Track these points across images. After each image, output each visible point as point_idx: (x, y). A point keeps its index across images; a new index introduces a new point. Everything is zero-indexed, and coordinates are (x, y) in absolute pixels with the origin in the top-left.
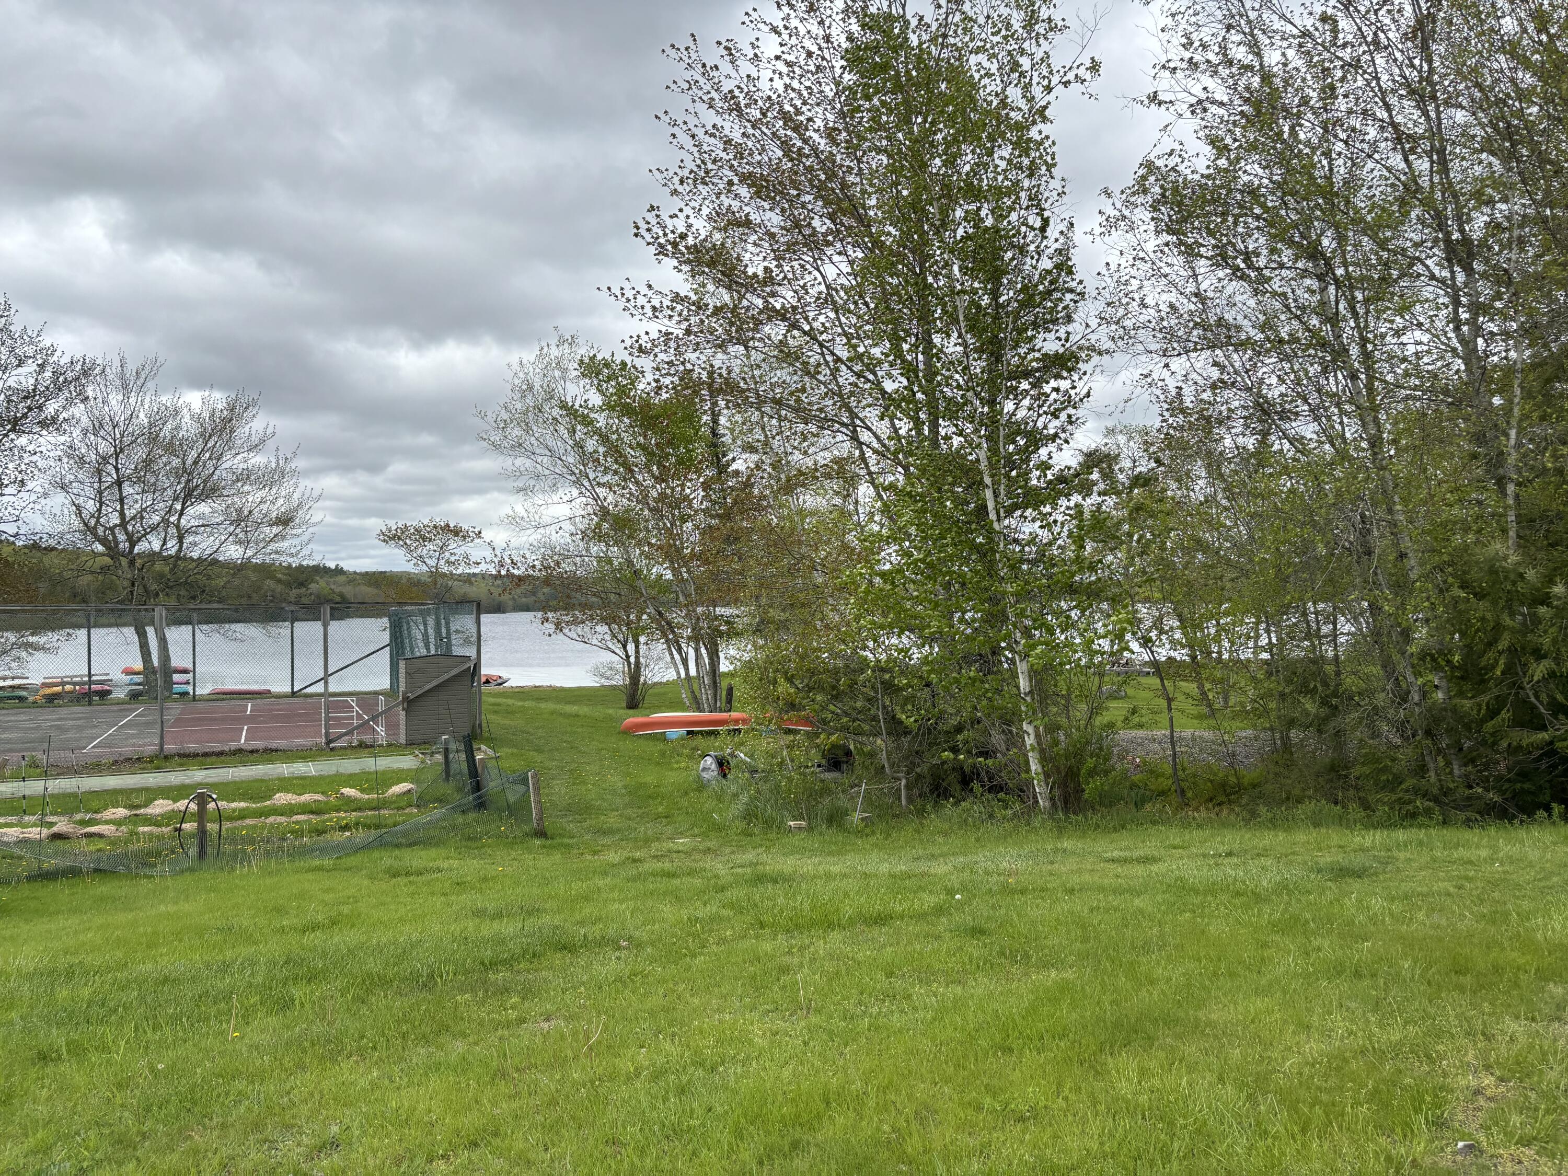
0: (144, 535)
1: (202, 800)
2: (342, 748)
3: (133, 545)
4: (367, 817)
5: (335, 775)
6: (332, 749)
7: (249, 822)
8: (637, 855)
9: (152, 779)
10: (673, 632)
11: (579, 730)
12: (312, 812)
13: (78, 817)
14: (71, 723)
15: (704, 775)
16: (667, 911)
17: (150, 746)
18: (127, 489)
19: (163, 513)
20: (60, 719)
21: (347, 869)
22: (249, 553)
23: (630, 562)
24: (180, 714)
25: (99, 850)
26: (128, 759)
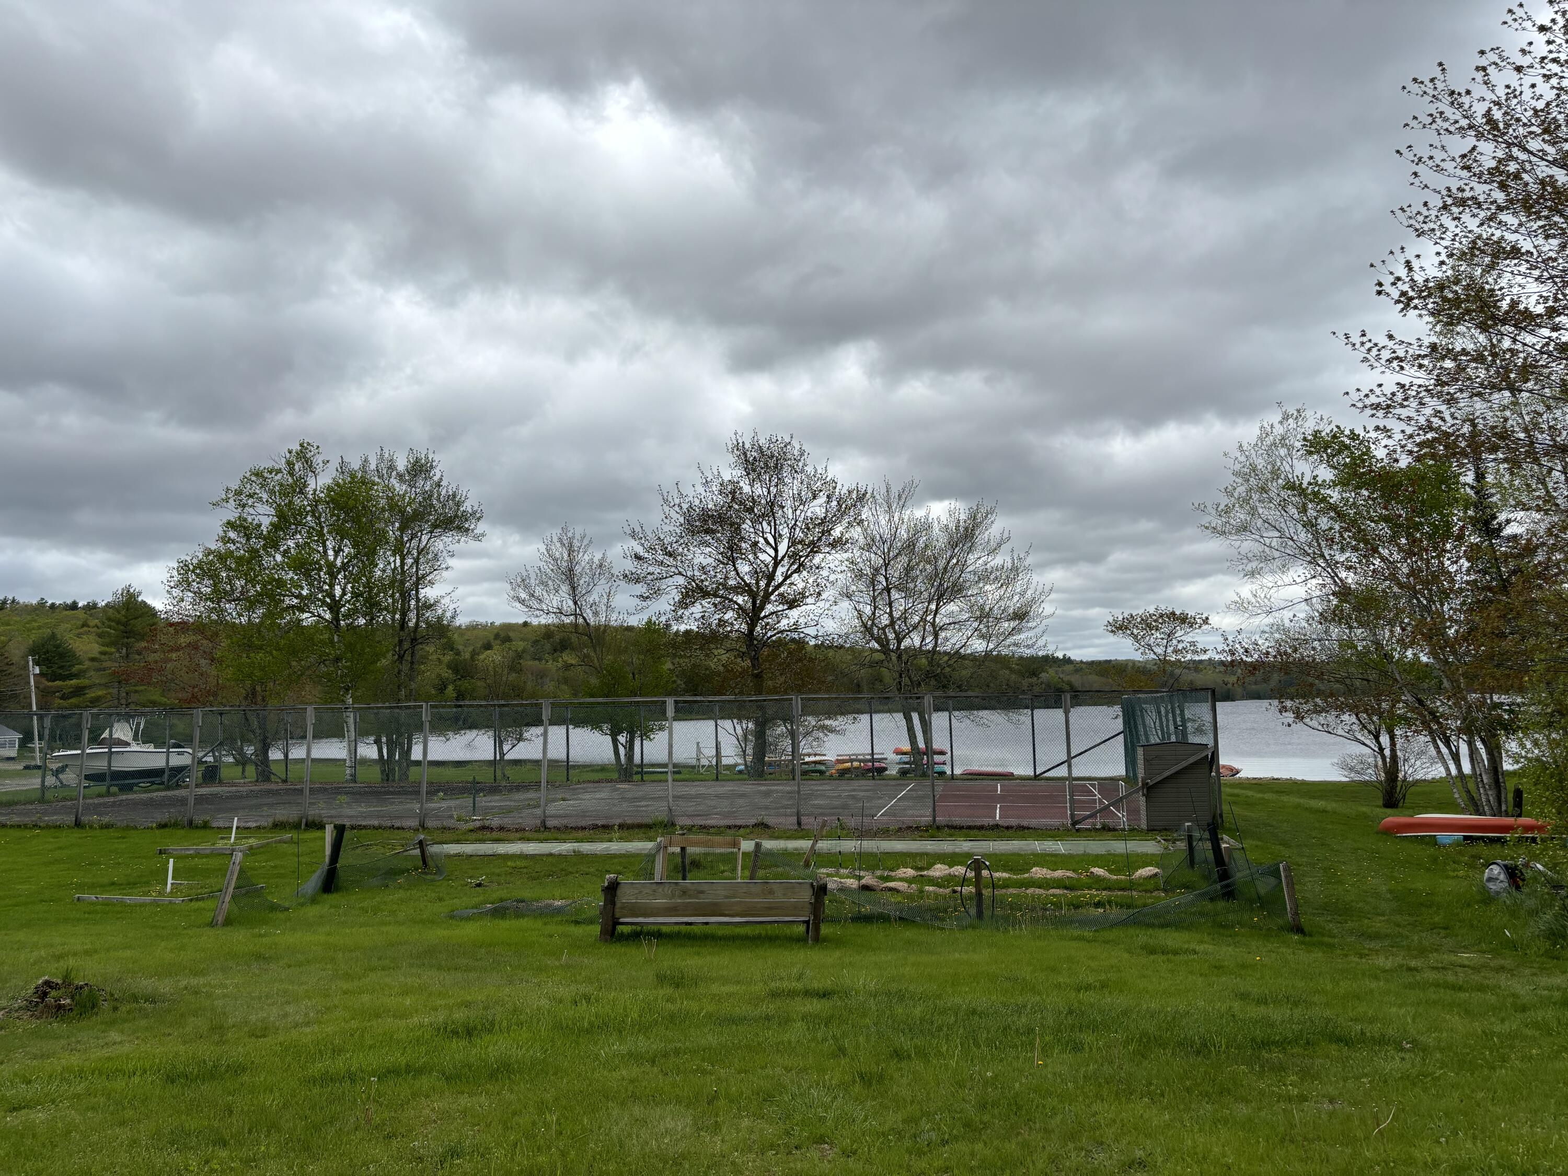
0: (908, 633)
1: (977, 866)
2: (1086, 829)
3: (899, 641)
4: (1117, 896)
5: (1083, 855)
6: (1078, 830)
7: (1012, 891)
8: (1413, 964)
9: (930, 846)
10: (1439, 723)
11: (1330, 827)
12: (1066, 888)
13: (879, 873)
14: (862, 794)
15: (1491, 886)
16: (1455, 1021)
17: (924, 816)
18: (895, 595)
19: (921, 613)
20: (854, 790)
21: (1107, 942)
22: (991, 646)
23: (1378, 644)
24: (943, 791)
25: (899, 903)
26: (909, 828)
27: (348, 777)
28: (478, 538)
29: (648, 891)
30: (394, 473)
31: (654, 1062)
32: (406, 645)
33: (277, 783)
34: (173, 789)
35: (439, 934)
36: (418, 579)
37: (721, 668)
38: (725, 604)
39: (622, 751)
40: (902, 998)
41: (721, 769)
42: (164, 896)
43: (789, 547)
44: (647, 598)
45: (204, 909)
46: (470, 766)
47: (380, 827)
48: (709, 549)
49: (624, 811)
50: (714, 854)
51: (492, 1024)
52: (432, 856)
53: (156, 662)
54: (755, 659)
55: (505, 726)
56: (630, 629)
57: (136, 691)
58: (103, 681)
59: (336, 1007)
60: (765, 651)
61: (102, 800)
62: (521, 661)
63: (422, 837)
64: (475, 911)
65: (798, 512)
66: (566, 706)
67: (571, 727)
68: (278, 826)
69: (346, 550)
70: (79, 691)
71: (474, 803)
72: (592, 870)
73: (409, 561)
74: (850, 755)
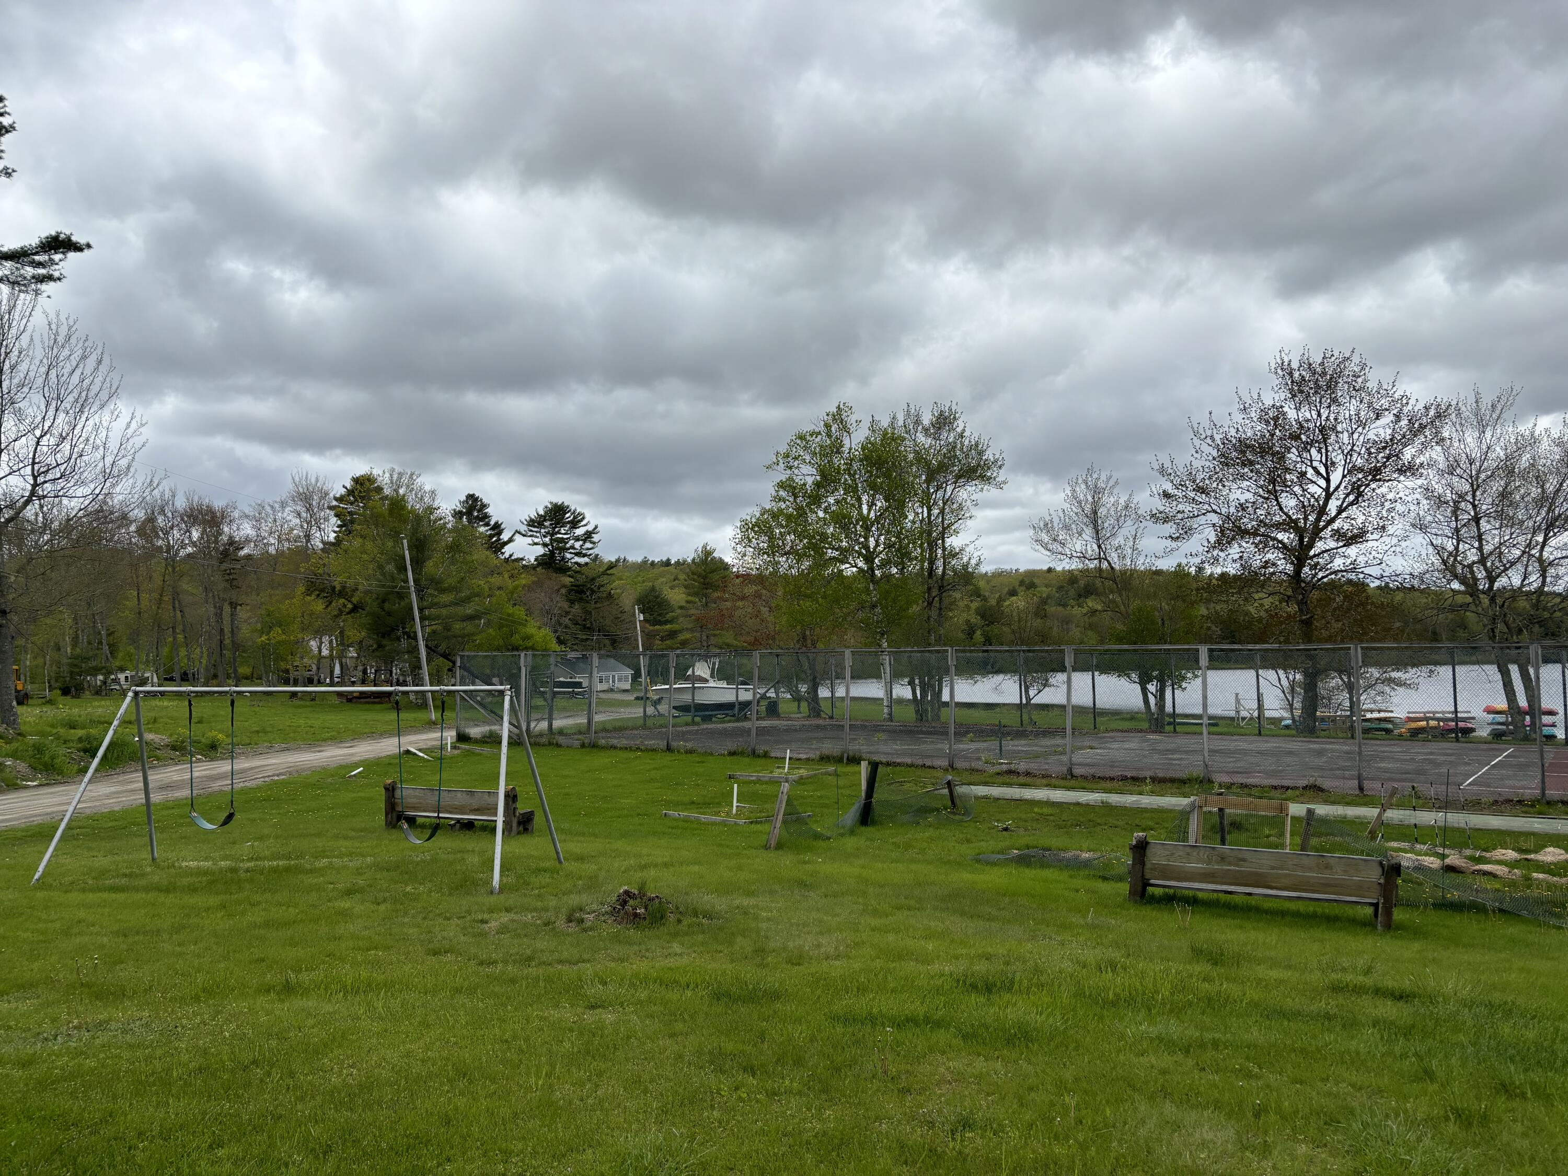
0: (1504, 571)
3: (1492, 579)
9: (1537, 824)
13: (1468, 852)
14: (1443, 758)
17: (1530, 788)
18: (1486, 525)
19: (1522, 546)
20: (1432, 754)
24: (1553, 759)
25: (1498, 890)
26: (1509, 801)
27: (886, 716)
28: (1000, 486)
29: (1181, 853)
30: (920, 428)
31: (1188, 1051)
32: (935, 592)
33: (825, 718)
34: (742, 721)
35: (964, 877)
36: (944, 529)
37: (1263, 614)
38: (1266, 542)
39: (1152, 700)
40: (1508, 1014)
41: (1264, 723)
42: (730, 817)
43: (1344, 476)
44: (1178, 538)
45: (761, 832)
46: (998, 710)
47: (912, 765)
48: (1246, 483)
49: (1155, 764)
50: (1258, 816)
51: (1012, 982)
52: (960, 797)
53: (727, 609)
54: (1302, 603)
55: (1029, 672)
56: (1159, 572)
57: (715, 635)
58: (689, 626)
59: (863, 943)
60: (1315, 595)
61: (689, 728)
62: (1046, 607)
63: (950, 778)
64: (1001, 856)
65: (1356, 436)
66: (1091, 653)
67: (1096, 673)
68: (825, 759)
69: (879, 504)
70: (672, 634)
71: (1001, 747)
72: (1121, 823)
73: (936, 512)
74: (1425, 713)
